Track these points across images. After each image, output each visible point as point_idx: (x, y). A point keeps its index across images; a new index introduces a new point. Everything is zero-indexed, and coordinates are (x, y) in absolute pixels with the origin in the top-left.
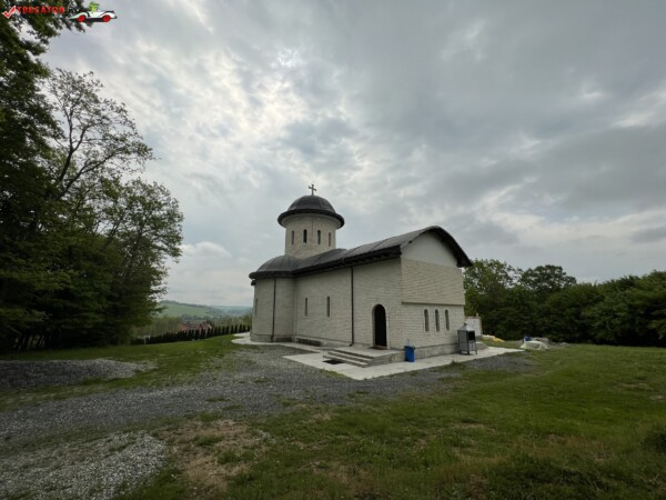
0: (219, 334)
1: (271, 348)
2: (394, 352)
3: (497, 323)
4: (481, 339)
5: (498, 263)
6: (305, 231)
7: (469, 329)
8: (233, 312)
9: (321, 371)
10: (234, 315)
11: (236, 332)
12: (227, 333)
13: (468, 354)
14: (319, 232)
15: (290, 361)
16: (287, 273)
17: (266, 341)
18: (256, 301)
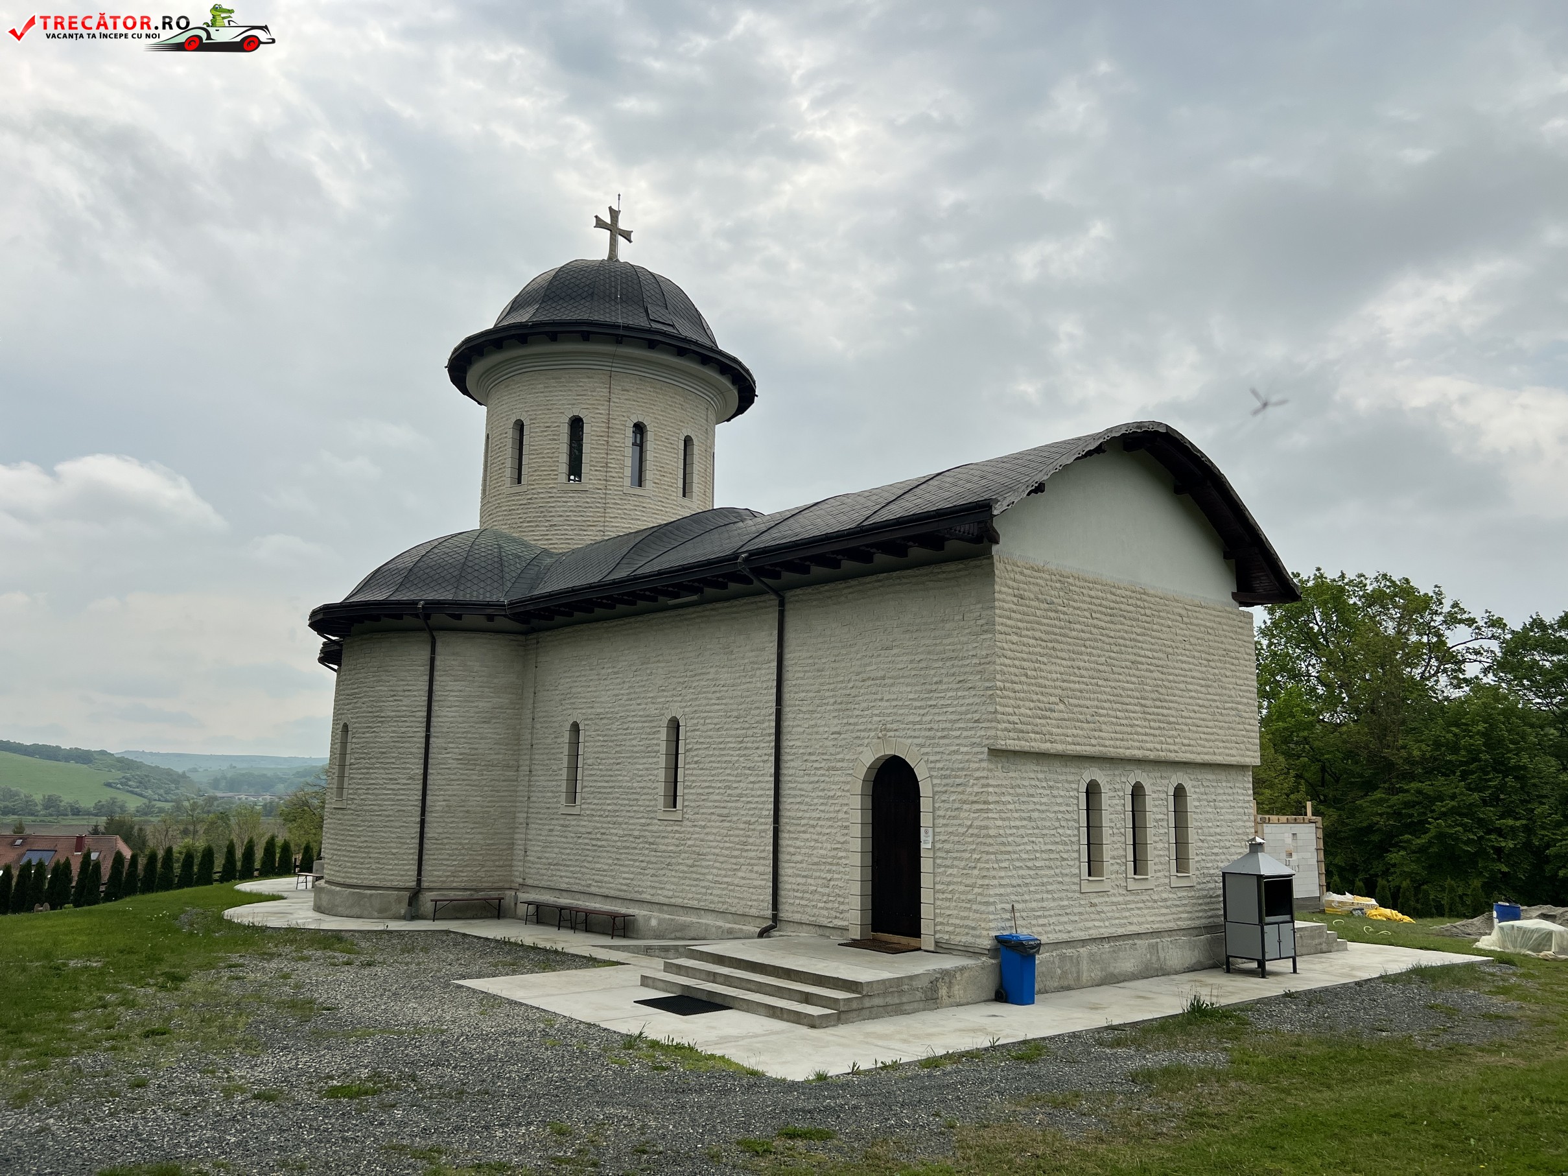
0: (167, 884)
1: (408, 943)
2: (948, 963)
3: (1389, 842)
4: (1316, 909)
5: (1405, 590)
6: (576, 424)
7: (1269, 866)
8: (234, 784)
9: (631, 1042)
10: (243, 797)
11: (247, 874)
12: (205, 879)
13: (1262, 972)
14: (639, 428)
15: (492, 1001)
16: (489, 611)
17: (384, 913)
18: (343, 732)
